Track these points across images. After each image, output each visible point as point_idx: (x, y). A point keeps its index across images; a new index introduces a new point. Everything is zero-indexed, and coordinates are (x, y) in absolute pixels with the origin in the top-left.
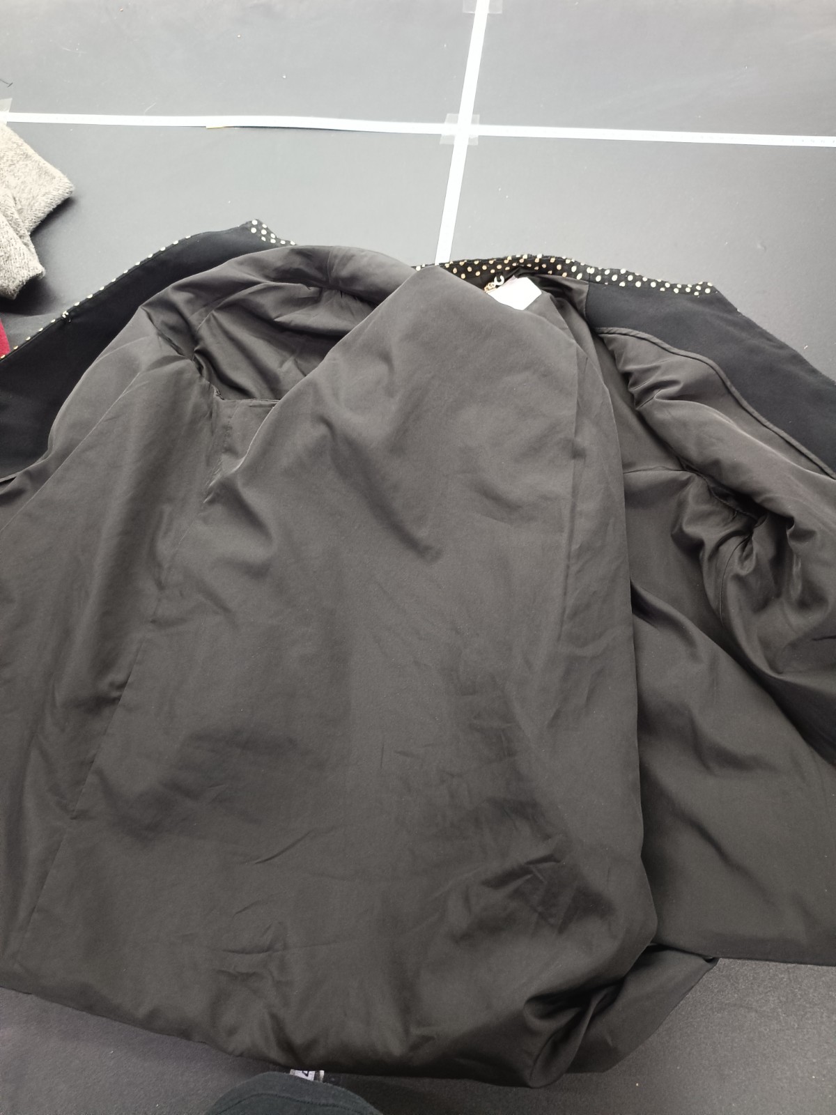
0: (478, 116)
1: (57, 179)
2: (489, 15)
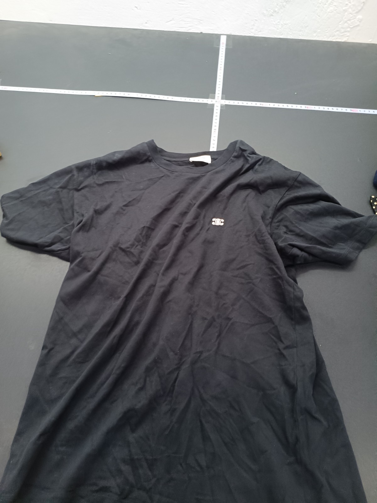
0: (224, 95)
2: (226, 48)
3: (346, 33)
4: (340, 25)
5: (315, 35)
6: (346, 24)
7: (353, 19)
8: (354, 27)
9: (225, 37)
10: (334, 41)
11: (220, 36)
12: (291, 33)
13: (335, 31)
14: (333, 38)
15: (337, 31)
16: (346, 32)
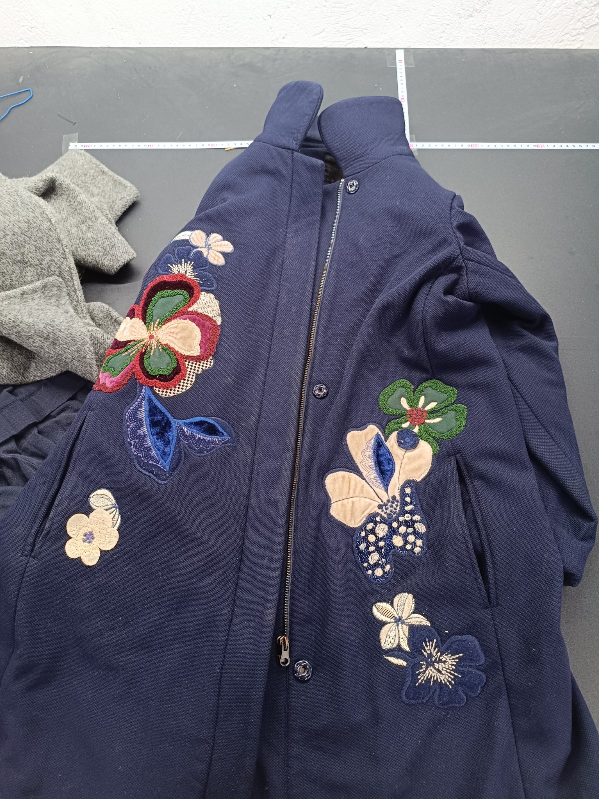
0: (414, 136)
1: (129, 188)
2: (406, 68)
3: (578, 36)
4: (571, 25)
5: (534, 41)
6: (579, 23)
7: (589, 15)
8: (591, 26)
9: (403, 51)
10: (562, 48)
11: (395, 51)
12: (498, 41)
13: (563, 33)
14: (560, 44)
15: (566, 34)
16: (580, 34)
